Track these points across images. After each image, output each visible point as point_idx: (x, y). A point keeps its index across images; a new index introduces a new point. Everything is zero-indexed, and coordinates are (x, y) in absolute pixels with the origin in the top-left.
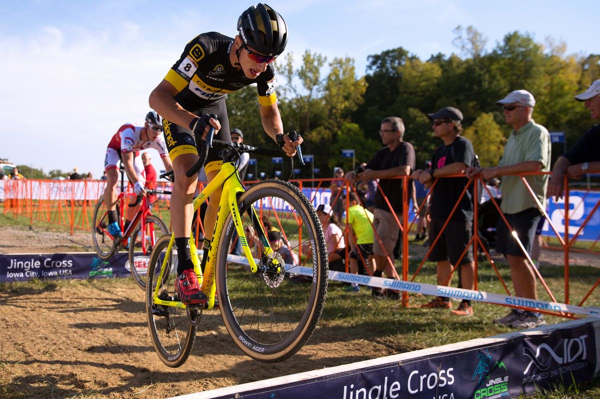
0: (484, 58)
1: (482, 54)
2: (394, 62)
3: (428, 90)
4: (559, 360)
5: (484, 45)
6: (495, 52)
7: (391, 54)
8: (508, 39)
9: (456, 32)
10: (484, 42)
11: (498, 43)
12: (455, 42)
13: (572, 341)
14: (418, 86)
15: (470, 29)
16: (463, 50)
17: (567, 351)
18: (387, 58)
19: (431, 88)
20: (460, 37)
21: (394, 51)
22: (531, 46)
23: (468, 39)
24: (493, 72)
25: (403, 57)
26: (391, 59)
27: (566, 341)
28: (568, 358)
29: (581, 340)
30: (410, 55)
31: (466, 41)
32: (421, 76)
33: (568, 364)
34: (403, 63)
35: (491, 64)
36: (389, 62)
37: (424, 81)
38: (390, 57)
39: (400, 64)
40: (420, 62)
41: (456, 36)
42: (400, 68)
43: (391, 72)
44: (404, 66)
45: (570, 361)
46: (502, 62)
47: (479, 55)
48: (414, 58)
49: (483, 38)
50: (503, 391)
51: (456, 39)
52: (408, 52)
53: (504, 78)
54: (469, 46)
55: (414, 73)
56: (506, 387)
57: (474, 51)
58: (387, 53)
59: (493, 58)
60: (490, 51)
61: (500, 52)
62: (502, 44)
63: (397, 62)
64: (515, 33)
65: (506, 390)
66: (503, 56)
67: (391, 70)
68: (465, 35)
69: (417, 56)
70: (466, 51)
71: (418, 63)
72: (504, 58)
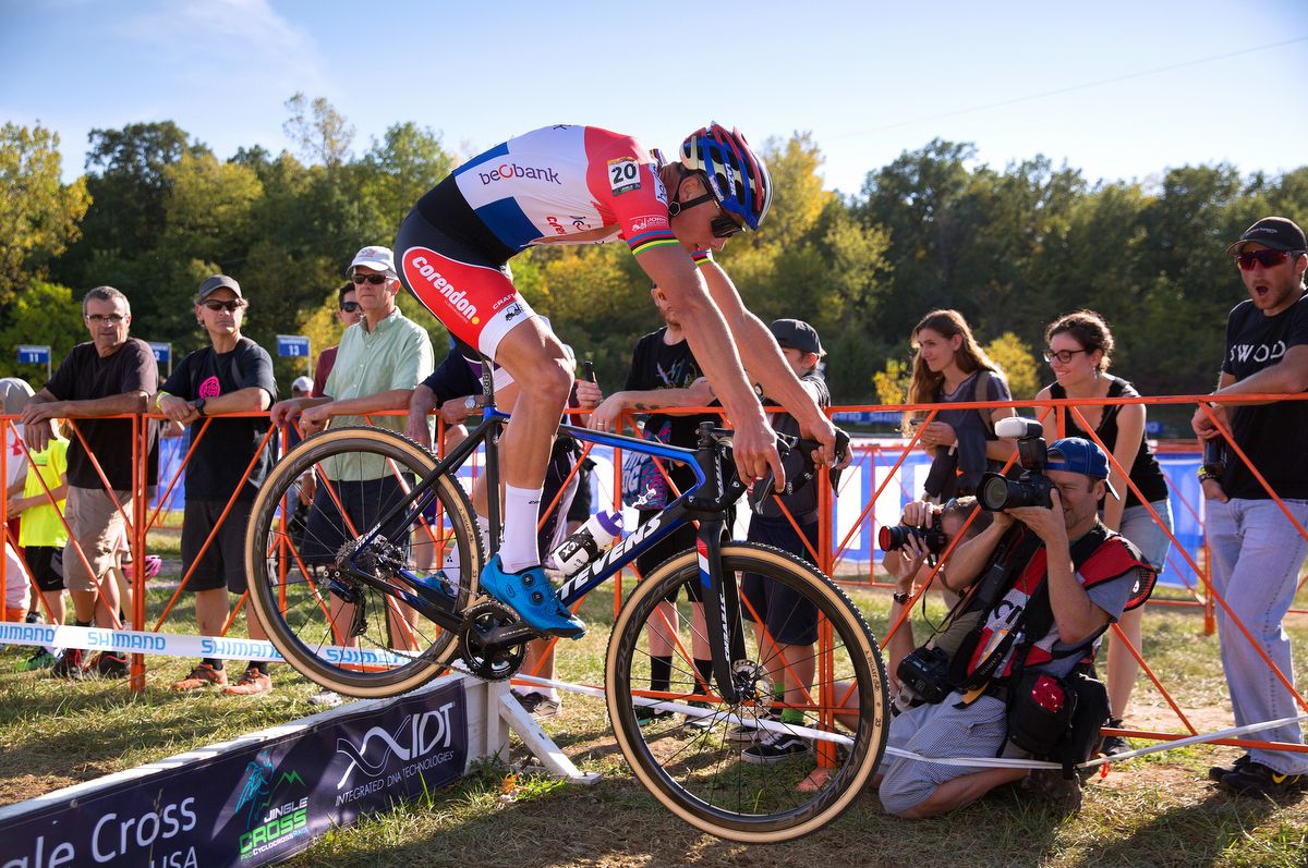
0: (347, 168)
1: (345, 161)
2: (155, 153)
3: (232, 224)
4: (403, 754)
5: (349, 142)
6: (368, 157)
7: (147, 135)
8: (395, 136)
9: (292, 104)
10: (350, 136)
11: (376, 143)
12: (289, 126)
13: (426, 716)
14: (209, 214)
15: (319, 103)
16: (304, 147)
17: (418, 736)
18: (137, 142)
19: (239, 221)
20: (299, 118)
21: (153, 127)
22: (436, 156)
23: (317, 125)
24: (367, 199)
25: (176, 145)
26: (146, 144)
27: (416, 717)
28: (419, 747)
29: (443, 714)
30: (191, 143)
31: (313, 129)
32: (216, 192)
33: (420, 758)
34: (176, 158)
35: (361, 183)
36: (142, 151)
37: (222, 203)
38: (144, 139)
39: (167, 159)
40: (215, 160)
41: (294, 116)
42: (170, 170)
43: (147, 175)
44: (178, 165)
45: (422, 752)
46: (383, 182)
47: (338, 161)
48: (198, 150)
49: (346, 128)
50: (297, 826)
51: (291, 120)
52: (187, 135)
53: (385, 214)
54: (318, 140)
55: (203, 185)
56: (304, 817)
57: (327, 152)
58: (137, 130)
59: (365, 171)
60: (360, 157)
61: (378, 161)
62: (383, 144)
63: (161, 153)
64: (409, 126)
65: (304, 823)
66: (385, 169)
67: (146, 170)
68: (309, 115)
69: (208, 147)
70: (312, 150)
71: (211, 163)
72: (386, 174)
